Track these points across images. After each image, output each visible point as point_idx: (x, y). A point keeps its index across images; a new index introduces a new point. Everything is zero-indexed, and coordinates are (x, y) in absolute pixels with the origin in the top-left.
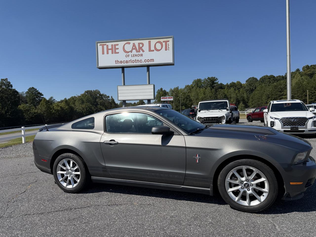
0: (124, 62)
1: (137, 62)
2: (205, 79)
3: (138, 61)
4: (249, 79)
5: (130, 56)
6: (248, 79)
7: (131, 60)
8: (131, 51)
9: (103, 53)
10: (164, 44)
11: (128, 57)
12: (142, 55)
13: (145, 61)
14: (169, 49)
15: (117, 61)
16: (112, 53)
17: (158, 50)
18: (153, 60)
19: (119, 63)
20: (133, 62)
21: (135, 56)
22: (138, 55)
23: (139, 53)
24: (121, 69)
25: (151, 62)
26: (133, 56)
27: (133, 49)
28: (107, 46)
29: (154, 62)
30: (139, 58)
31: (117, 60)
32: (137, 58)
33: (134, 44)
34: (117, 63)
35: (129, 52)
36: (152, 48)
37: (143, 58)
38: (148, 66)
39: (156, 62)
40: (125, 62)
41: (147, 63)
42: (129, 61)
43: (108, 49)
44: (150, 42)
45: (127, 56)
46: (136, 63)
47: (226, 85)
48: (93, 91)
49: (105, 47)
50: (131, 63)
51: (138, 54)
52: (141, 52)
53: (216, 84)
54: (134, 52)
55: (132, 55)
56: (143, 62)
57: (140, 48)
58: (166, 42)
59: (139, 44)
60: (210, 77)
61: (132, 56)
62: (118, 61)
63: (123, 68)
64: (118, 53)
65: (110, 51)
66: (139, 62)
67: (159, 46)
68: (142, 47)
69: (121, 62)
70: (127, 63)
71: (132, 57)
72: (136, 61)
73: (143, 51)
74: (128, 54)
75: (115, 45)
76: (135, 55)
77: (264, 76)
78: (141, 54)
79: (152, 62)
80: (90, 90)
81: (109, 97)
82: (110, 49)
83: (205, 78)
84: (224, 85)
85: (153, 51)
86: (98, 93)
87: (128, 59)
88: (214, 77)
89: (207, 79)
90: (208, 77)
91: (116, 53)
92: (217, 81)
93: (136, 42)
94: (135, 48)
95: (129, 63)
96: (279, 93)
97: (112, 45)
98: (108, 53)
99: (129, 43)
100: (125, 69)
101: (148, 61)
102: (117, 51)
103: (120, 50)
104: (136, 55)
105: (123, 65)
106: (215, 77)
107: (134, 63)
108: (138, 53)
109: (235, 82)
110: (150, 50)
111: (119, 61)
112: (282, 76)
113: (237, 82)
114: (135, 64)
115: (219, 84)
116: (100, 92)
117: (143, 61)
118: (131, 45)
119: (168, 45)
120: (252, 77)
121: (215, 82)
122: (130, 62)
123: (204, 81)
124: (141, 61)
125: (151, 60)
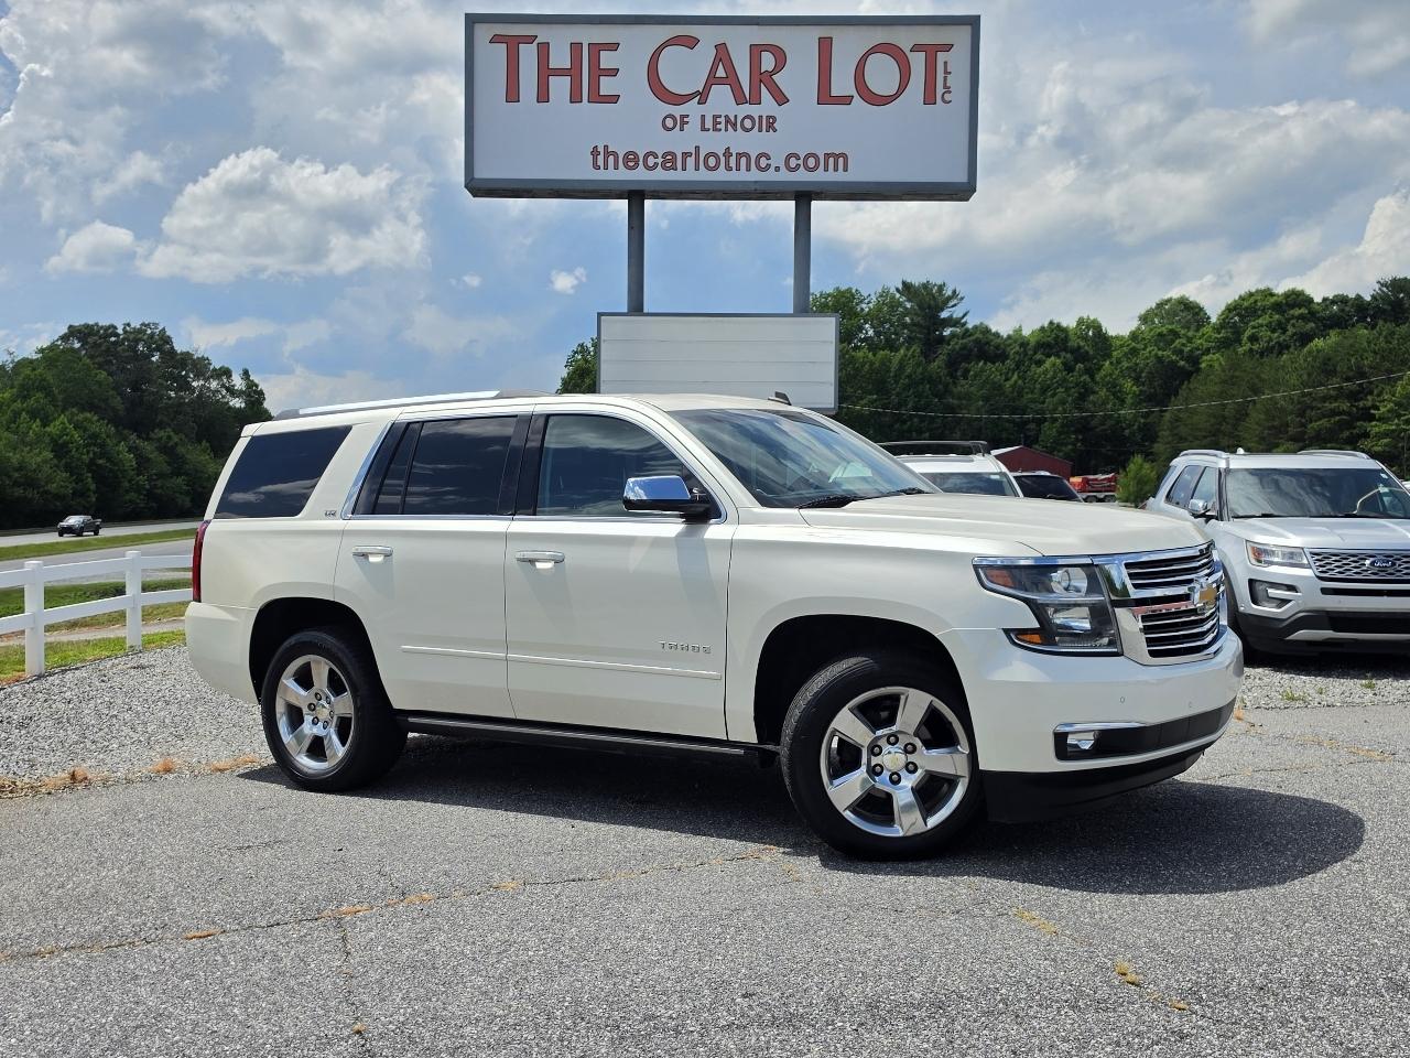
0: (651, 160)
1: (738, 169)
3: (743, 160)
5: (694, 122)
7: (697, 148)
9: (513, 95)
10: (918, 61)
11: (682, 130)
12: (771, 124)
13: (793, 162)
14: (947, 97)
15: (601, 149)
16: (575, 97)
17: (879, 100)
18: (839, 159)
19: (616, 168)
20: (712, 162)
21: (722, 126)
22: (748, 124)
23: (754, 110)
24: (625, 203)
25: (826, 170)
26: (716, 123)
27: (712, 80)
28: (544, 49)
29: (845, 169)
30: (752, 143)
31: (606, 147)
32: (739, 141)
33: (721, 48)
34: (601, 162)
35: (689, 97)
36: (843, 83)
37: (776, 145)
38: (804, 198)
39: (856, 174)
40: (660, 160)
41: (802, 176)
42: (686, 155)
43: (546, 72)
44: (825, 46)
45: (669, 122)
46: (729, 168)
47: (1009, 337)
48: (120, 331)
49: (528, 51)
50: (697, 169)
51: (748, 117)
52: (768, 105)
53: (954, 326)
54: (721, 98)
55: (703, 117)
56: (777, 169)
57: (764, 80)
58: (931, 51)
59: (756, 50)
60: (917, 279)
61: (709, 124)
62: (607, 153)
63: (638, 196)
64: (614, 99)
65: (560, 86)
66: (748, 169)
67: (882, 74)
68: (771, 74)
69: (631, 160)
70: (665, 168)
71: (704, 129)
72: (733, 160)
73: (781, 99)
74: (677, 111)
75: (597, 48)
76: (722, 120)
77: (1251, 295)
78: (768, 117)
79: (836, 169)
80: (101, 323)
81: (227, 373)
82: (560, 72)
84: (997, 335)
85: (847, 100)
86: (158, 349)
87: (679, 142)
88: (939, 282)
89: (897, 290)
90: (904, 283)
91: (597, 98)
92: (957, 313)
94: (732, 80)
95: (684, 169)
97: (576, 46)
98: (543, 96)
99: (692, 42)
100: (648, 203)
101: (811, 163)
102: (607, 86)
103: (630, 82)
104: (731, 123)
105: (640, 175)
106: (944, 285)
107: (714, 169)
108: (747, 109)
109: (1069, 322)
110: (826, 96)
111: (615, 154)
112: (1358, 298)
113: (1081, 321)
114: (722, 178)
115: (970, 326)
116: (167, 340)
117: (778, 160)
118: (704, 54)
119: (947, 71)
120: (1174, 297)
121: (944, 314)
122: (691, 161)
123: (879, 308)
124: (763, 161)
125: (827, 156)
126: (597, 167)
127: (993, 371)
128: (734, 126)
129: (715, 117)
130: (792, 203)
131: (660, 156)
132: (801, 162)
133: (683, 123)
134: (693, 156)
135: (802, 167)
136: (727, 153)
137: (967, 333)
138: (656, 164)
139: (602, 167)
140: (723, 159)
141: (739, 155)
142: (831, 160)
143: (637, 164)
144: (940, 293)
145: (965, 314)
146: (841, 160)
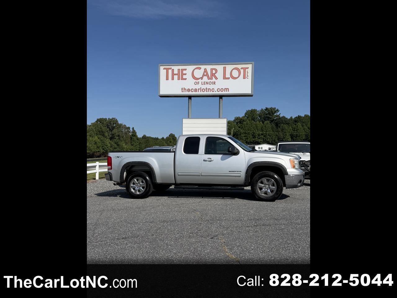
0: (192, 90)
1: (208, 92)
2: (262, 110)
3: (209, 90)
5: (200, 83)
7: (201, 88)
8: (202, 78)
9: (167, 79)
10: (242, 71)
11: (198, 84)
12: (214, 83)
13: (219, 90)
14: (247, 77)
15: (183, 88)
16: (179, 79)
17: (234, 78)
18: (227, 89)
19: (186, 92)
20: (203, 90)
21: (205, 84)
22: (210, 83)
24: (188, 98)
25: (225, 91)
26: (204, 83)
27: (204, 75)
28: (173, 70)
29: (228, 91)
30: (211, 87)
32: (208, 86)
33: (205, 70)
35: (199, 78)
36: (228, 75)
37: (215, 87)
38: (221, 97)
39: (231, 92)
40: (194, 90)
41: (220, 93)
42: (199, 89)
43: (173, 74)
44: (225, 68)
45: (196, 83)
48: (108, 119)
49: (170, 71)
50: (201, 92)
51: (210, 82)
52: (214, 80)
53: (277, 117)
54: (205, 79)
56: (216, 91)
57: (213, 75)
58: (245, 69)
59: (212, 70)
61: (203, 83)
62: (184, 89)
63: (190, 97)
64: (186, 79)
65: (176, 77)
66: (210, 92)
67: (235, 74)
68: (215, 74)
69: (189, 90)
70: (195, 92)
71: (202, 84)
72: (207, 90)
73: (216, 78)
74: (197, 81)
75: (183, 70)
76: (205, 83)
78: (214, 82)
80: (104, 118)
81: (129, 128)
82: (176, 74)
83: (263, 108)
84: (287, 118)
85: (228, 78)
86: (115, 123)
87: (197, 87)
89: (265, 109)
90: (266, 108)
91: (183, 79)
92: (278, 114)
93: (209, 68)
94: (207, 75)
95: (198, 92)
97: (179, 70)
98: (173, 79)
99: (200, 68)
100: (192, 98)
101: (222, 90)
102: (184, 77)
103: (188, 76)
104: (207, 83)
105: (190, 93)
106: (275, 108)
107: (204, 91)
108: (210, 80)
110: (225, 78)
111: (186, 89)
114: (205, 93)
116: (117, 121)
117: (216, 90)
118: (202, 71)
119: (248, 73)
122: (200, 90)
123: (261, 113)
124: (213, 90)
125: (225, 89)
126: (182, 92)
127: (286, 126)
128: (208, 84)
129: (204, 82)
130: (219, 98)
136: (206, 88)
137: (280, 118)
140: (205, 90)
144: (274, 110)
145: (280, 114)
146: (227, 90)
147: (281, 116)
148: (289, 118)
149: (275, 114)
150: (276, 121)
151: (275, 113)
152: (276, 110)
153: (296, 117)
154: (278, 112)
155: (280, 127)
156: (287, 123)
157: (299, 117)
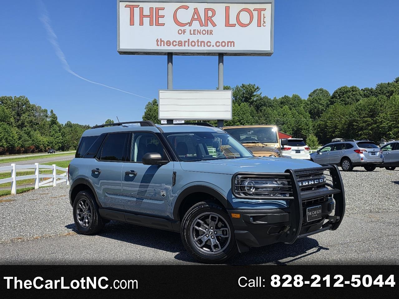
0: (175, 43)
1: (201, 46)
3: (203, 43)
4: (315, 91)
5: (188, 32)
6: (312, 92)
7: (189, 40)
8: (190, 24)
9: (132, 23)
10: (255, 14)
11: (184, 34)
12: (211, 32)
13: (218, 44)
14: (264, 24)
15: (159, 40)
16: (151, 24)
17: (244, 25)
19: (164, 45)
20: (193, 44)
21: (196, 33)
22: (204, 32)
23: (206, 28)
25: (228, 46)
26: (194, 32)
27: (193, 19)
28: (141, 9)
29: (234, 46)
30: (205, 38)
32: (201, 38)
33: (196, 10)
34: (159, 43)
35: (186, 24)
36: (233, 20)
37: (213, 39)
38: (221, 55)
39: (238, 47)
40: (177, 43)
41: (221, 49)
42: (185, 42)
43: (142, 16)
44: (227, 9)
45: (180, 32)
46: (198, 46)
48: (13, 98)
49: (137, 11)
50: (189, 46)
51: (204, 30)
52: (210, 27)
53: (257, 97)
54: (196, 25)
55: (190, 30)
56: (213, 46)
57: (209, 19)
58: (260, 11)
59: (206, 10)
60: (246, 84)
61: (192, 32)
62: (161, 41)
63: (170, 55)
64: (163, 25)
65: (146, 21)
66: (204, 46)
67: (245, 17)
68: (211, 17)
69: (168, 43)
70: (179, 46)
71: (191, 34)
72: (199, 44)
73: (214, 25)
74: (182, 28)
75: (158, 9)
76: (196, 31)
77: (342, 88)
78: (210, 30)
79: (231, 46)
80: (8, 96)
81: (46, 111)
82: (146, 16)
84: (270, 99)
85: (234, 25)
86: (25, 104)
87: (183, 38)
89: (241, 87)
90: (243, 85)
91: (158, 24)
93: (201, 7)
94: (199, 19)
95: (185, 46)
96: (369, 119)
97: (151, 9)
98: (141, 23)
99: (187, 8)
101: (223, 44)
102: (161, 21)
103: (168, 19)
104: (199, 32)
105: (171, 48)
106: (254, 85)
107: (194, 46)
108: (203, 28)
109: (290, 96)
110: (228, 24)
111: (163, 41)
112: (372, 89)
113: (293, 95)
114: (197, 49)
117: (213, 43)
118: (191, 11)
119: (264, 17)
120: (319, 88)
122: (187, 44)
123: (236, 92)
124: (209, 44)
125: (228, 42)
126: (158, 45)
129: (194, 30)
131: (177, 42)
132: (220, 44)
133: (185, 32)
134: (188, 42)
135: (221, 45)
136: (198, 41)
137: (261, 99)
138: (176, 45)
139: (159, 45)
140: (196, 43)
141: (201, 42)
142: (230, 43)
143: (170, 44)
144: (253, 88)
145: (261, 94)
146: (232, 43)
147: (262, 96)
148: (272, 99)
149: (255, 94)
150: (256, 102)
151: (254, 92)
152: (256, 88)
153: (283, 98)
154: (258, 91)
155: (261, 111)
156: (271, 106)
157: (286, 97)
